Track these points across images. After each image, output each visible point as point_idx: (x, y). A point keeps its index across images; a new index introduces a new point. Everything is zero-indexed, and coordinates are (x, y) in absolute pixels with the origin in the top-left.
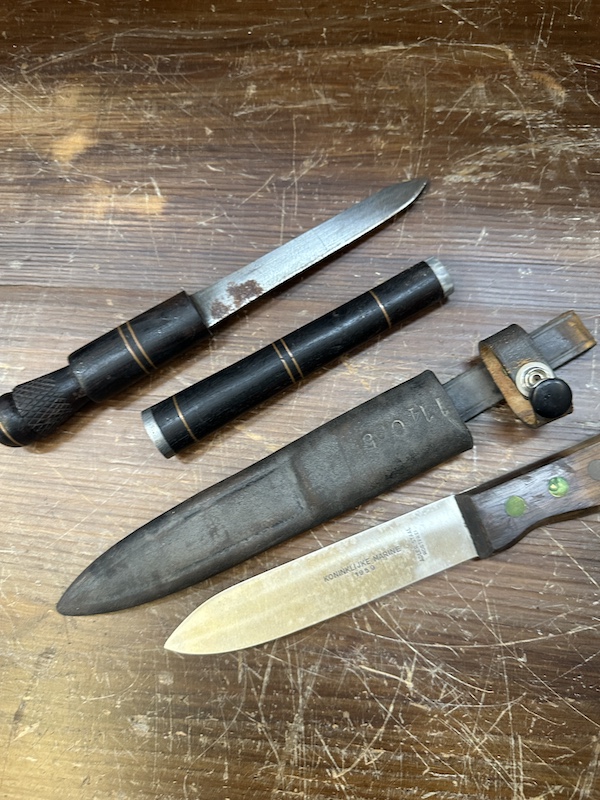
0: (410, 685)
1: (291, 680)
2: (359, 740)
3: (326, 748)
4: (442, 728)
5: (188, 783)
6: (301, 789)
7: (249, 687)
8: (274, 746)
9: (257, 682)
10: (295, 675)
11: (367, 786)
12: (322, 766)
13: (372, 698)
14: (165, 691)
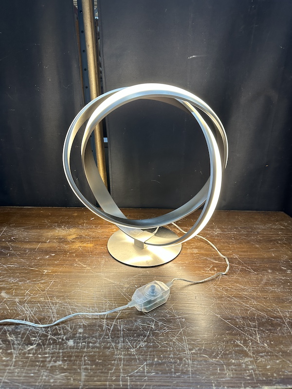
0: (153, 327)
1: (119, 328)
2: (139, 341)
3: (129, 344)
4: (163, 336)
5: (84, 357)
6: (121, 355)
7: (106, 330)
8: (113, 344)
9: (109, 329)
10: (120, 327)
11: (142, 352)
12: (128, 348)
13: (142, 331)
14: (80, 333)
